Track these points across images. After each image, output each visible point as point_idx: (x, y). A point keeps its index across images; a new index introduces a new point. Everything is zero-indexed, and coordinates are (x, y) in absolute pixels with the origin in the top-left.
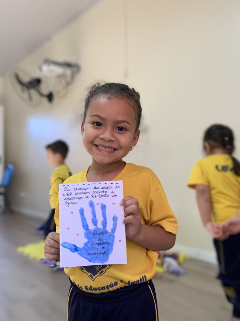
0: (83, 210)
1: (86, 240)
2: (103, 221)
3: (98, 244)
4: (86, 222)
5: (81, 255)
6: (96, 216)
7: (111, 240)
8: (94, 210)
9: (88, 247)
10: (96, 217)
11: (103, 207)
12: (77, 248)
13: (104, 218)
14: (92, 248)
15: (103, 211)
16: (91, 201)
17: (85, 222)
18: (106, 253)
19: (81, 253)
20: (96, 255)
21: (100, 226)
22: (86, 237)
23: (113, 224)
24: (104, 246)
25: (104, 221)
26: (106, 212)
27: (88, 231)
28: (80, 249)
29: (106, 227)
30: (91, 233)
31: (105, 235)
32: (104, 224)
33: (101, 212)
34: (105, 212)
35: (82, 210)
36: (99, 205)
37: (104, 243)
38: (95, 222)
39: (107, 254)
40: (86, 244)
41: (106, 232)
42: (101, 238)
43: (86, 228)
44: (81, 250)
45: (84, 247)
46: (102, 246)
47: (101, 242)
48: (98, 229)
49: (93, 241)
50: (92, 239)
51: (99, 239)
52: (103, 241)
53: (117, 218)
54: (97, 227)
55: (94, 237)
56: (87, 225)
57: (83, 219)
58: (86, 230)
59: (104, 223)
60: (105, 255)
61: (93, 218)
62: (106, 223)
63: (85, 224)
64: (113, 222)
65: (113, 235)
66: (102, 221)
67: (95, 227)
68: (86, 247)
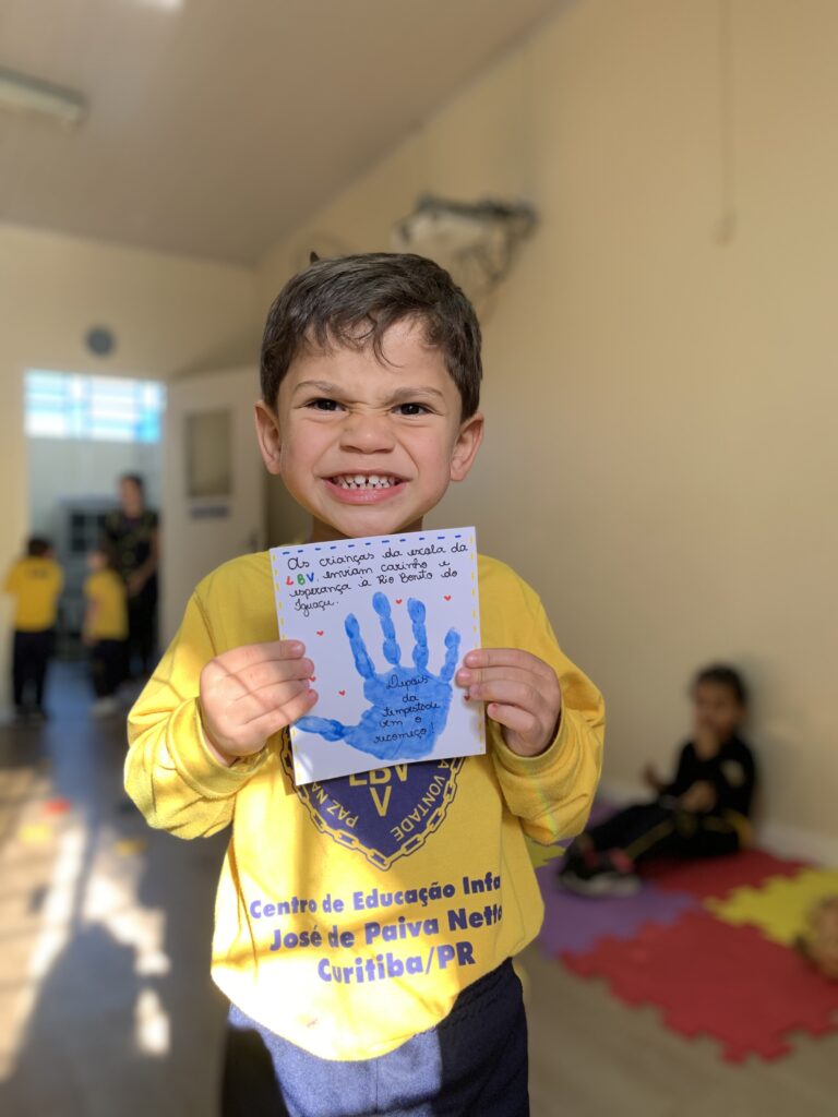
0: (354, 621)
1: (369, 705)
2: (416, 647)
3: (404, 711)
4: (366, 654)
5: (356, 745)
6: (394, 637)
7: (441, 697)
8: (389, 620)
9: (375, 722)
10: (397, 638)
11: (417, 610)
12: (342, 727)
13: (419, 642)
14: (386, 723)
15: (415, 622)
16: (379, 593)
17: (361, 656)
18: (428, 733)
19: (354, 741)
20: (399, 740)
21: (407, 661)
22: (367, 697)
23: (447, 655)
24: (421, 714)
25: (419, 647)
26: (425, 623)
27: (371, 680)
28: (352, 730)
29: (425, 663)
30: (382, 684)
31: (422, 687)
32: (421, 656)
33: (411, 622)
34: (423, 622)
35: (350, 621)
36: (404, 603)
37: (420, 707)
38: (392, 654)
39: (429, 736)
40: (368, 716)
41: (427, 677)
42: (412, 693)
43: (366, 670)
44: (353, 732)
45: (361, 724)
46: (414, 715)
47: (413, 704)
48: (404, 671)
49: (389, 706)
50: (385, 700)
51: (407, 698)
52: (416, 702)
53: (458, 638)
54: (399, 667)
55: (392, 693)
56: (369, 663)
57: (358, 647)
58: (367, 677)
59: (419, 654)
60: (424, 736)
61: (385, 644)
62: (425, 653)
63: (364, 662)
64: (446, 649)
65: (447, 685)
66: (412, 649)
67: (393, 666)
68: (368, 723)
